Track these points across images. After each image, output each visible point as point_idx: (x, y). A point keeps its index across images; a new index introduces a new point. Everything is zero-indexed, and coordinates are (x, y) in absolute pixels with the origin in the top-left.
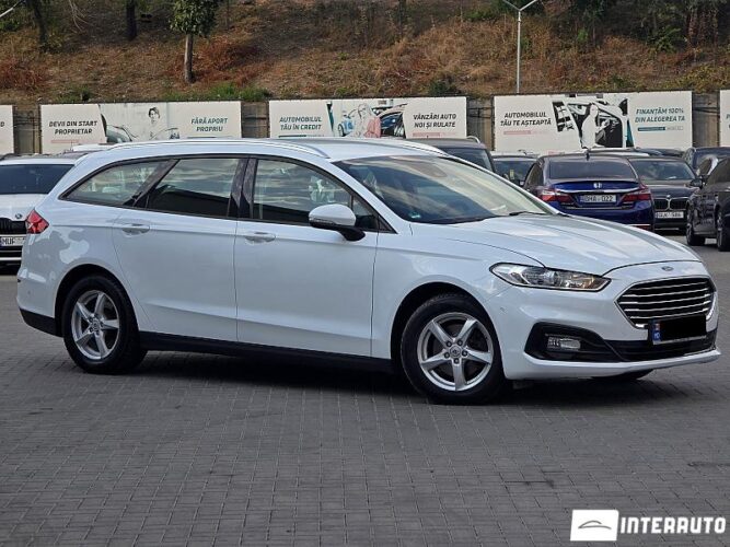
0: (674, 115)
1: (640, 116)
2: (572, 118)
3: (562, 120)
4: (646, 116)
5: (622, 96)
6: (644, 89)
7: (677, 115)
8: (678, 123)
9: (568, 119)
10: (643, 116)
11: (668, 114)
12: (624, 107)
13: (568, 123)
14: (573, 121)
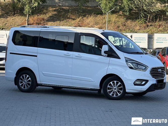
0: (143, 39)
1: (135, 39)
2: (118, 40)
3: (116, 40)
4: (137, 39)
5: (131, 34)
6: (136, 32)
7: (144, 39)
8: (144, 41)
9: (117, 40)
10: (136, 39)
11: (142, 39)
12: (131, 37)
13: (117, 41)
14: (118, 41)
